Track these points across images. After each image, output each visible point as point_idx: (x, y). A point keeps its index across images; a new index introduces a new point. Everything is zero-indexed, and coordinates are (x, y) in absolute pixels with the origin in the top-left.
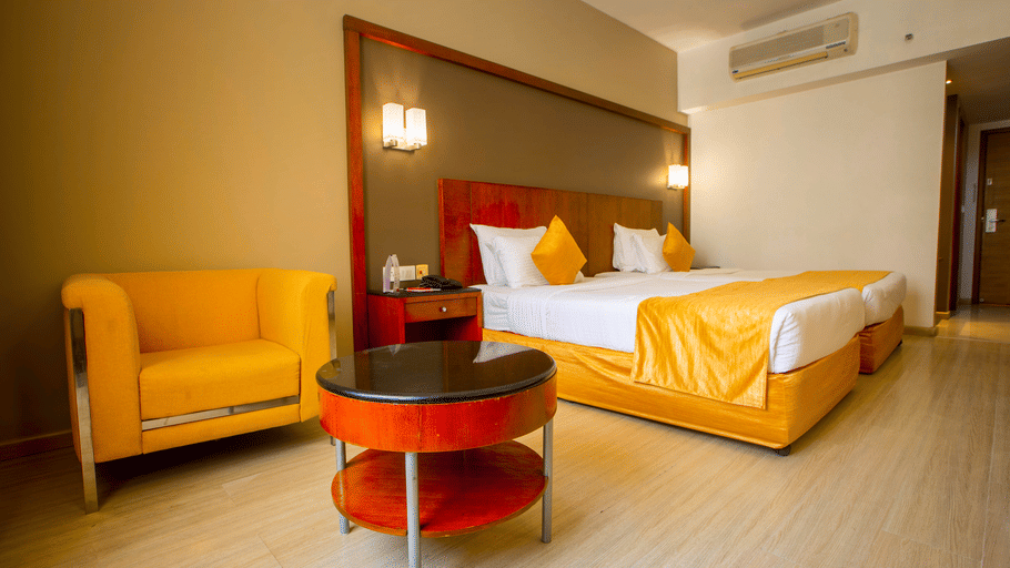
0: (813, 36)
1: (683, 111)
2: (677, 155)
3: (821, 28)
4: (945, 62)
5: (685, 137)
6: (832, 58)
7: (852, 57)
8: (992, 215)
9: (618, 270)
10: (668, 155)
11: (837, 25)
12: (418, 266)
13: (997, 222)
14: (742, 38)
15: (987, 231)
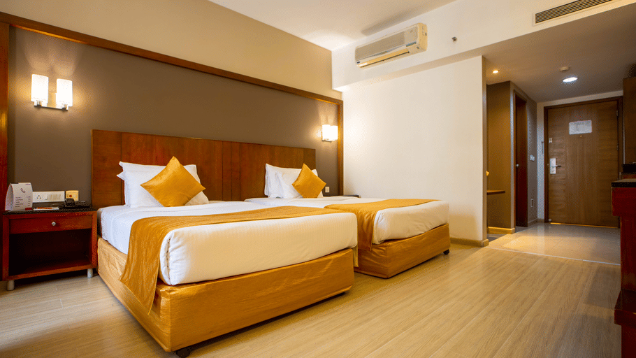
0: (398, 39)
1: (335, 89)
2: (332, 118)
3: (403, 33)
4: (480, 57)
5: (339, 106)
6: (413, 54)
7: (424, 52)
8: (553, 162)
9: (267, 197)
10: (322, 117)
11: (411, 31)
12: (67, 192)
13: (557, 167)
14: (364, 40)
15: (551, 173)
